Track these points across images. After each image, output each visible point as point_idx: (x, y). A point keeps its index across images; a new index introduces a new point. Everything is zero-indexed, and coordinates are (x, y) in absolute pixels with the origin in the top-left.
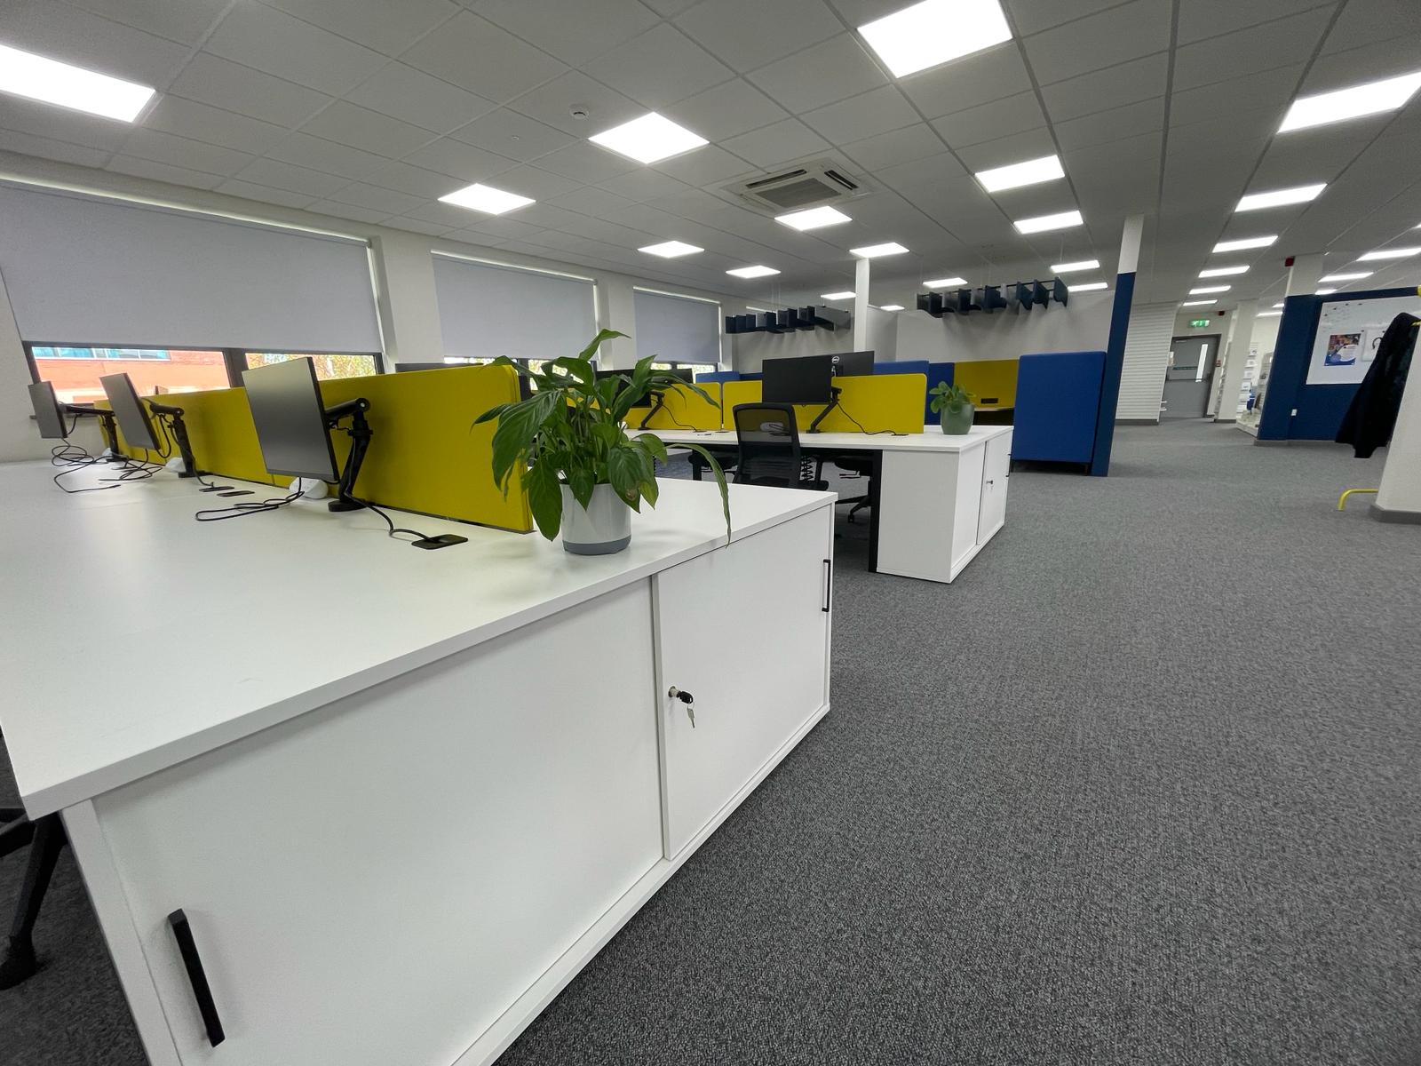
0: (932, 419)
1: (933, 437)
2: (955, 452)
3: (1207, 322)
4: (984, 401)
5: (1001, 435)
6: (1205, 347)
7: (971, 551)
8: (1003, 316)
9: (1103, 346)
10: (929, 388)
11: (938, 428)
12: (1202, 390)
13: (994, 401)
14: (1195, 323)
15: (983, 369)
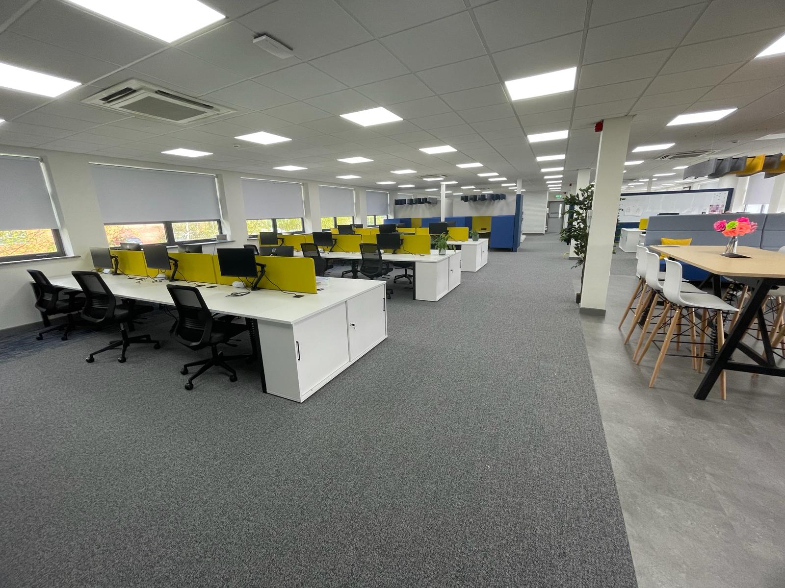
0: (470, 237)
1: (470, 241)
2: (476, 245)
3: (561, 196)
4: (482, 229)
5: (485, 241)
6: (561, 205)
7: (480, 267)
8: (487, 202)
9: (514, 214)
10: (469, 231)
11: (472, 239)
12: (561, 221)
13: (485, 229)
14: (557, 196)
15: (482, 219)
